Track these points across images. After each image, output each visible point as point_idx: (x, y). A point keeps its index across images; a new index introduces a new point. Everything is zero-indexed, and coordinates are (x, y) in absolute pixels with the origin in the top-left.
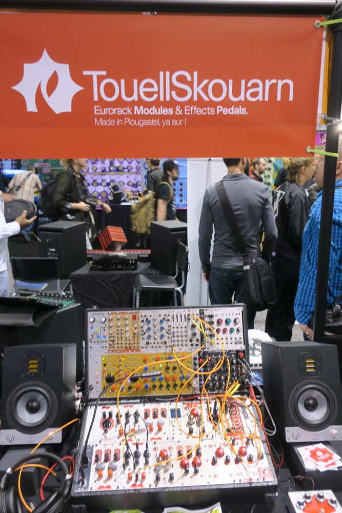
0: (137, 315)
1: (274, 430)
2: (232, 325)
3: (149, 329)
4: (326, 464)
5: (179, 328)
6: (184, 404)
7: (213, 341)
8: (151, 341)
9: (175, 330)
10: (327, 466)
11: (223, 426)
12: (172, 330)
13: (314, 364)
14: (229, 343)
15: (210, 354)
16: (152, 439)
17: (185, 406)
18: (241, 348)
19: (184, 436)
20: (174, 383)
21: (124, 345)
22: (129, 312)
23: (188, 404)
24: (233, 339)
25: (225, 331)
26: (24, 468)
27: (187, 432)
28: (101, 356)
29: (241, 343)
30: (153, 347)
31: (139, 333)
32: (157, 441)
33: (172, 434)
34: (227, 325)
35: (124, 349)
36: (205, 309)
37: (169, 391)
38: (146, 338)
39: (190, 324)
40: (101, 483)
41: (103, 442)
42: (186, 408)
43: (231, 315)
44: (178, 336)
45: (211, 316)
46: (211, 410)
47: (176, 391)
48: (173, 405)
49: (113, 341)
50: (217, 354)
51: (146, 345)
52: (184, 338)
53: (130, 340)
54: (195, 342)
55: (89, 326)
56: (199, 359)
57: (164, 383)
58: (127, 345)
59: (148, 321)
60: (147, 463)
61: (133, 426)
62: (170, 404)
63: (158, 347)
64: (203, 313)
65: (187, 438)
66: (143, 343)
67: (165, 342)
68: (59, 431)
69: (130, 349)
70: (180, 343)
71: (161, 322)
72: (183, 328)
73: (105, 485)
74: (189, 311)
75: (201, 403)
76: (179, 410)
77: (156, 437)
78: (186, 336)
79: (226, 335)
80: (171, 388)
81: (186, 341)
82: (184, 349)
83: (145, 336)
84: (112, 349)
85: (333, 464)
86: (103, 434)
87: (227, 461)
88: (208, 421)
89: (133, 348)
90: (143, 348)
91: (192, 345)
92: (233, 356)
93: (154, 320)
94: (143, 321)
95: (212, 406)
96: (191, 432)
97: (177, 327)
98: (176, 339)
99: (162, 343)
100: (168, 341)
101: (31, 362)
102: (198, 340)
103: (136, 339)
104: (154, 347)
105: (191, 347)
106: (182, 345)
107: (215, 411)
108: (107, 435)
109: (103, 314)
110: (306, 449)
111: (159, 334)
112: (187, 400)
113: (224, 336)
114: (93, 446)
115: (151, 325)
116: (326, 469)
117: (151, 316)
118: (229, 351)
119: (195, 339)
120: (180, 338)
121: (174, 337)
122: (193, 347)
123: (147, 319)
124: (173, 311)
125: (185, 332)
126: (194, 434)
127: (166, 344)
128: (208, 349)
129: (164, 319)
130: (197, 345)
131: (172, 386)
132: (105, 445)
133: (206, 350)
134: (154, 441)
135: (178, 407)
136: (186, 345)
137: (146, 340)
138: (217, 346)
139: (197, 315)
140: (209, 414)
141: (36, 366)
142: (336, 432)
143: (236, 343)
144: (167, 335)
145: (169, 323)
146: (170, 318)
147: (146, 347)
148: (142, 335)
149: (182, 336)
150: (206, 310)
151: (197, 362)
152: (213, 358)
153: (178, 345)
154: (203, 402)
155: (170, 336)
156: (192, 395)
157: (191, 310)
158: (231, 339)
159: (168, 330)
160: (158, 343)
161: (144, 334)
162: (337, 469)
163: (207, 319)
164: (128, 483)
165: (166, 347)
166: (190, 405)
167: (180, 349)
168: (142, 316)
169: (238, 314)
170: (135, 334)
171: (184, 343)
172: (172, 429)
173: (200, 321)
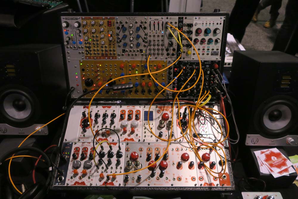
0: (112, 21)
1: (237, 139)
2: (210, 36)
3: (125, 37)
4: (279, 170)
5: (156, 37)
6: (157, 107)
7: (189, 52)
8: (127, 49)
9: (152, 38)
10: (280, 173)
11: (191, 131)
12: (149, 38)
13: (290, 81)
14: (206, 53)
15: (185, 64)
16: (125, 140)
17: (158, 109)
18: (217, 59)
19: (154, 139)
20: (148, 88)
21: (100, 52)
22: (104, 17)
23: (160, 108)
24: (210, 51)
25: (203, 41)
26: (13, 159)
27: (158, 135)
28: (79, 62)
29: (217, 54)
30: (129, 55)
31: (115, 41)
32: (129, 142)
33: (144, 136)
34: (206, 36)
35: (100, 55)
36: (184, 17)
37: (144, 95)
38: (122, 46)
39: (167, 33)
40: (77, 179)
41: (82, 140)
42: (158, 112)
43: (212, 25)
44: (154, 45)
45: (190, 25)
46: (181, 115)
47: (150, 96)
48: (147, 108)
49: (89, 48)
50: (192, 64)
51: (122, 53)
52: (160, 47)
53: (106, 47)
54: (171, 52)
55: (64, 31)
56: (174, 69)
57: (139, 88)
58: (104, 52)
59: (124, 29)
60: (118, 163)
61: (109, 126)
62: (145, 107)
63: (134, 55)
64: (182, 22)
65: (157, 141)
66: (119, 51)
67: (141, 51)
68: (45, 127)
69: (106, 57)
70: (156, 52)
71: (138, 29)
72: (160, 37)
73: (80, 181)
74: (167, 18)
75: (172, 107)
76: (151, 113)
77: (129, 138)
78: (162, 45)
79: (203, 45)
80: (146, 93)
81: (162, 50)
82: (160, 58)
83: (121, 44)
84: (89, 55)
85: (286, 170)
86: (82, 133)
87: (191, 166)
88: (177, 126)
89: (109, 55)
90: (119, 55)
91: (168, 54)
92: (208, 66)
93: (130, 27)
94: (118, 28)
95: (182, 111)
96: (160, 135)
97: (154, 36)
98: (152, 47)
99: (138, 51)
100: (144, 49)
101: (8, 66)
102: (174, 50)
103: (112, 46)
104: (131, 55)
105: (167, 57)
106: (158, 54)
107: (185, 116)
108: (86, 134)
109: (77, 19)
110: (262, 153)
111: (135, 42)
112: (160, 104)
113: (201, 47)
114: (72, 143)
115: (127, 33)
116: (279, 175)
117: (126, 23)
118: (205, 61)
119: (172, 48)
120: (156, 47)
121: (150, 45)
122: (169, 56)
123: (123, 26)
124: (150, 19)
125: (162, 40)
126: (163, 137)
127: (142, 52)
128: (184, 58)
129: (141, 26)
130: (173, 55)
131: (146, 91)
132: (83, 143)
133: (182, 60)
134: (127, 141)
135: (151, 110)
136: (162, 54)
137: (122, 48)
138: (193, 57)
139: (176, 23)
140: (178, 119)
141: (13, 71)
142: (293, 140)
143: (212, 54)
144: (144, 43)
145: (146, 31)
146: (147, 25)
147: (123, 55)
148: (118, 42)
149: (158, 45)
150: (186, 18)
151: (172, 71)
152: (188, 68)
153: (154, 54)
154: (175, 107)
155: (146, 44)
156: (165, 100)
157: (169, 17)
158: (208, 49)
159: (145, 38)
160: (134, 51)
161: (120, 41)
162: (289, 175)
163: (185, 29)
164: (100, 181)
165: (142, 55)
166: (163, 108)
167: (156, 58)
168: (117, 23)
169: (219, 23)
170: (110, 41)
171: (160, 52)
172: (144, 131)
173: (178, 31)
